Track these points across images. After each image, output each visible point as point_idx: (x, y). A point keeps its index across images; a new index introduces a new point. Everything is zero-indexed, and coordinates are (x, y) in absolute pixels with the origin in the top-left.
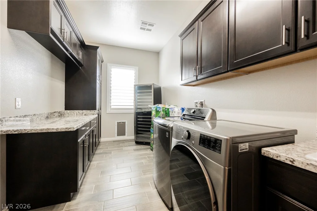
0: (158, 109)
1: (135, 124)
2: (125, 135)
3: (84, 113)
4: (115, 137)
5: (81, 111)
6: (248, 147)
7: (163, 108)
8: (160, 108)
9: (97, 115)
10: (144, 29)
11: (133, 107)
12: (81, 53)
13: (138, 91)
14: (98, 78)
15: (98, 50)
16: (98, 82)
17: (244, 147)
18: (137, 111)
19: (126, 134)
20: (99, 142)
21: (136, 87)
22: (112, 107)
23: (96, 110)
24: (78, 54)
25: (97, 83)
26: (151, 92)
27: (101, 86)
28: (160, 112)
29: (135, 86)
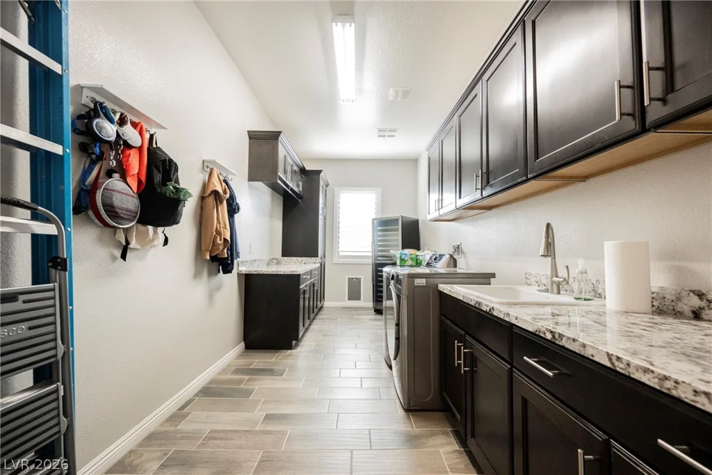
0: (403, 257)
1: (373, 281)
2: (360, 299)
3: (304, 261)
4: (344, 301)
5: (299, 259)
6: (425, 282)
7: (411, 254)
8: (406, 254)
9: (319, 265)
10: (384, 136)
11: (370, 254)
12: (301, 184)
13: (379, 228)
14: (320, 212)
15: (322, 174)
16: (321, 217)
17: (420, 282)
18: (376, 262)
19: (362, 297)
20: (322, 307)
21: (375, 222)
22: (341, 254)
23: (317, 257)
24: (298, 186)
25: (320, 220)
26: (397, 230)
27: (325, 223)
28: (405, 261)
29: (373, 220)
